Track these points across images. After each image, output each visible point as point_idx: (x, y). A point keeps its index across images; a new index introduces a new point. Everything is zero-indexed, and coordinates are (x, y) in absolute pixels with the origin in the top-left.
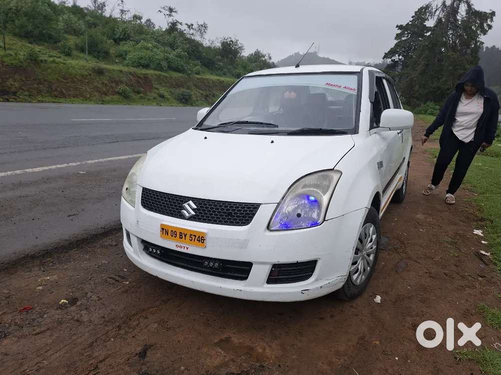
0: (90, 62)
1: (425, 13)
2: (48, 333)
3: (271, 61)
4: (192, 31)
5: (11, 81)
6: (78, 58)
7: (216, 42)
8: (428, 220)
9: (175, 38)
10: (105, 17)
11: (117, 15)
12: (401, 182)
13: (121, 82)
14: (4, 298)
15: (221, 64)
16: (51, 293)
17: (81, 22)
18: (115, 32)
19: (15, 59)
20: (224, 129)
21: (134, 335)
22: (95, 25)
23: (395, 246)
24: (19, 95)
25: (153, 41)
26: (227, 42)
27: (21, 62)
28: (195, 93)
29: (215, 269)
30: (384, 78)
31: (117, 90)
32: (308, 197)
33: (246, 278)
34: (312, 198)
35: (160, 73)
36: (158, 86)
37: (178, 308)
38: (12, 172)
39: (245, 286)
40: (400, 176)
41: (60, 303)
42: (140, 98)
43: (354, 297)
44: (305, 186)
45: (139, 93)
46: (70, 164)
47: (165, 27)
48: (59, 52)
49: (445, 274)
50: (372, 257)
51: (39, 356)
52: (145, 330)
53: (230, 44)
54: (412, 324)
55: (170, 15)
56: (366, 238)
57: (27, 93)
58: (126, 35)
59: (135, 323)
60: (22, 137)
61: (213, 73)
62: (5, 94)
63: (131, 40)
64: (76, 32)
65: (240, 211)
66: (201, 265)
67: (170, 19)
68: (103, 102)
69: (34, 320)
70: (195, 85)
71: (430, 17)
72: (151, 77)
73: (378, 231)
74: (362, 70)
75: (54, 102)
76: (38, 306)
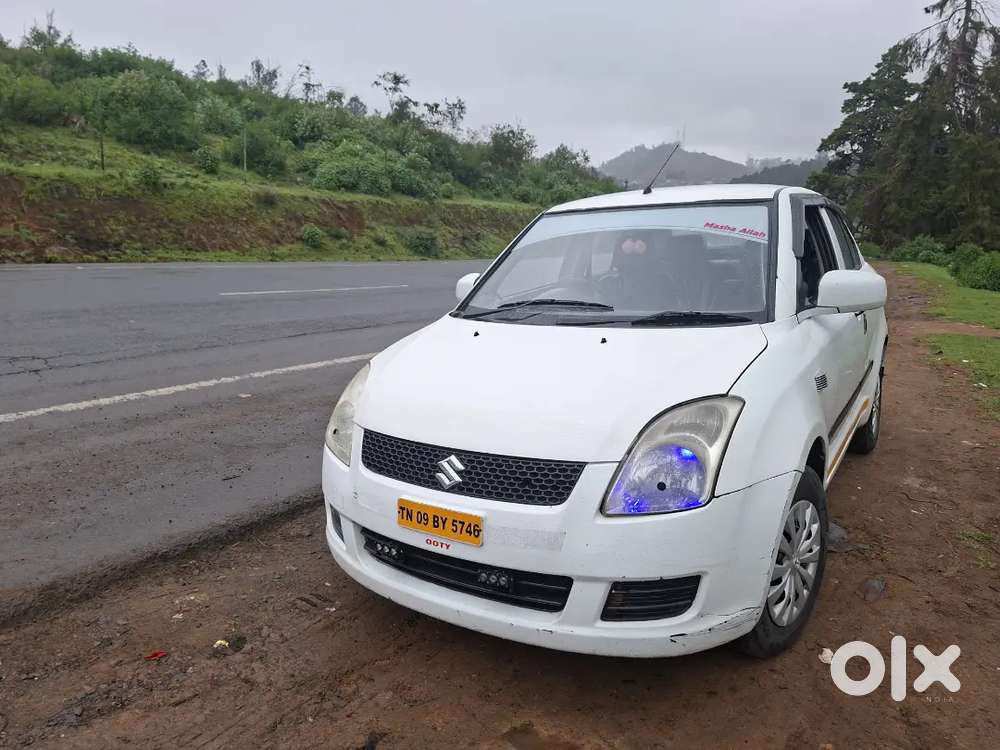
0: (250, 184)
1: (904, 57)
2: (197, 702)
3: (589, 165)
4: (436, 117)
5: (111, 225)
6: (228, 176)
7: (482, 136)
8: (930, 489)
9: (405, 131)
10: (275, 97)
11: (298, 92)
12: (867, 411)
13: (307, 219)
14: (118, 635)
15: (491, 176)
16: (198, 627)
17: (234, 110)
18: (296, 126)
19: (119, 184)
20: (510, 316)
21: (349, 712)
22: (259, 114)
23: (861, 546)
24: (126, 248)
25: (365, 138)
26: (503, 134)
27: (129, 189)
28: (442, 234)
29: (502, 588)
30: (822, 206)
31: (298, 234)
32: (678, 450)
33: (559, 608)
34: (687, 452)
35: (378, 198)
36: (373, 224)
37: (429, 662)
38: (121, 397)
39: (561, 623)
40: (864, 399)
41: (215, 646)
42: (341, 248)
43: (776, 651)
44: (672, 429)
45: (338, 237)
46: (223, 379)
47: (386, 110)
48: (196, 167)
49: (969, 605)
50: (811, 570)
51: (183, 746)
52: (371, 704)
53: (509, 138)
54: (901, 710)
55: (395, 90)
56: (797, 530)
57: (139, 245)
58: (316, 129)
59: (350, 690)
60: (135, 330)
61: (477, 195)
62: (101, 248)
63: (324, 140)
64: (226, 129)
65: (547, 475)
66: (474, 579)
67: (396, 97)
68: (274, 258)
69: (170, 676)
70: (443, 220)
71: (914, 66)
72: (361, 207)
73: (822, 515)
74: (776, 195)
75: (186, 260)
76: (176, 651)
